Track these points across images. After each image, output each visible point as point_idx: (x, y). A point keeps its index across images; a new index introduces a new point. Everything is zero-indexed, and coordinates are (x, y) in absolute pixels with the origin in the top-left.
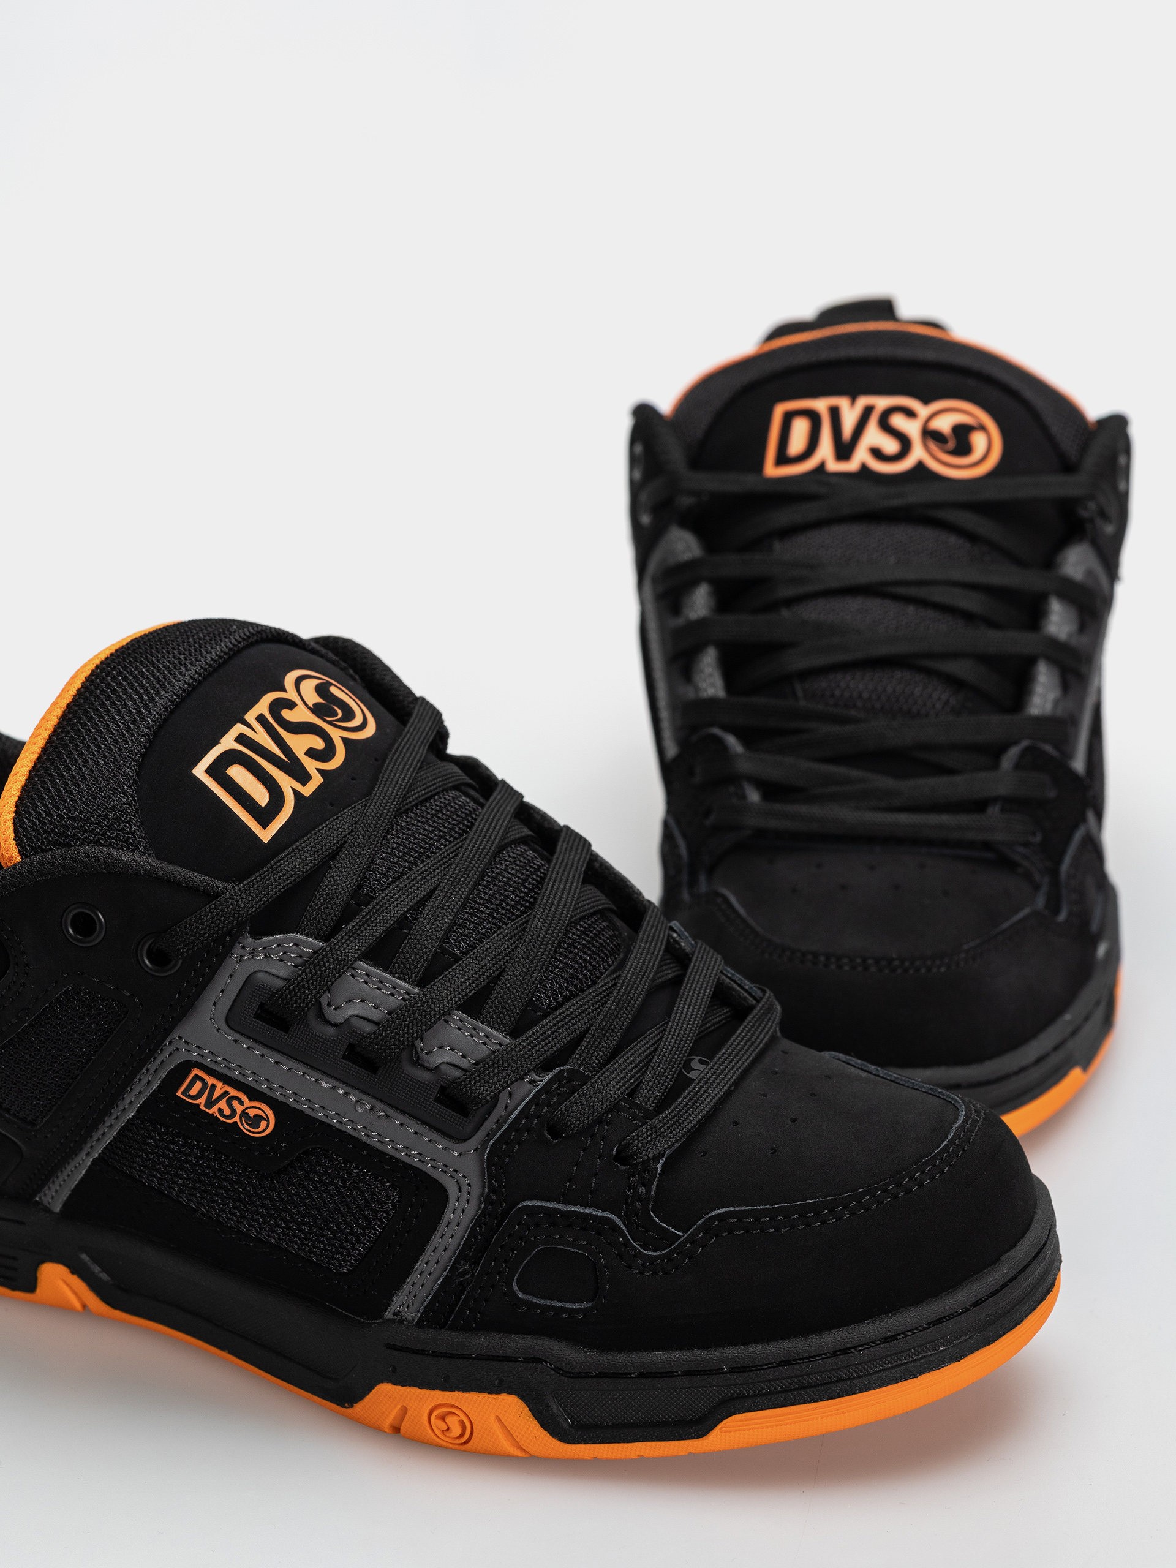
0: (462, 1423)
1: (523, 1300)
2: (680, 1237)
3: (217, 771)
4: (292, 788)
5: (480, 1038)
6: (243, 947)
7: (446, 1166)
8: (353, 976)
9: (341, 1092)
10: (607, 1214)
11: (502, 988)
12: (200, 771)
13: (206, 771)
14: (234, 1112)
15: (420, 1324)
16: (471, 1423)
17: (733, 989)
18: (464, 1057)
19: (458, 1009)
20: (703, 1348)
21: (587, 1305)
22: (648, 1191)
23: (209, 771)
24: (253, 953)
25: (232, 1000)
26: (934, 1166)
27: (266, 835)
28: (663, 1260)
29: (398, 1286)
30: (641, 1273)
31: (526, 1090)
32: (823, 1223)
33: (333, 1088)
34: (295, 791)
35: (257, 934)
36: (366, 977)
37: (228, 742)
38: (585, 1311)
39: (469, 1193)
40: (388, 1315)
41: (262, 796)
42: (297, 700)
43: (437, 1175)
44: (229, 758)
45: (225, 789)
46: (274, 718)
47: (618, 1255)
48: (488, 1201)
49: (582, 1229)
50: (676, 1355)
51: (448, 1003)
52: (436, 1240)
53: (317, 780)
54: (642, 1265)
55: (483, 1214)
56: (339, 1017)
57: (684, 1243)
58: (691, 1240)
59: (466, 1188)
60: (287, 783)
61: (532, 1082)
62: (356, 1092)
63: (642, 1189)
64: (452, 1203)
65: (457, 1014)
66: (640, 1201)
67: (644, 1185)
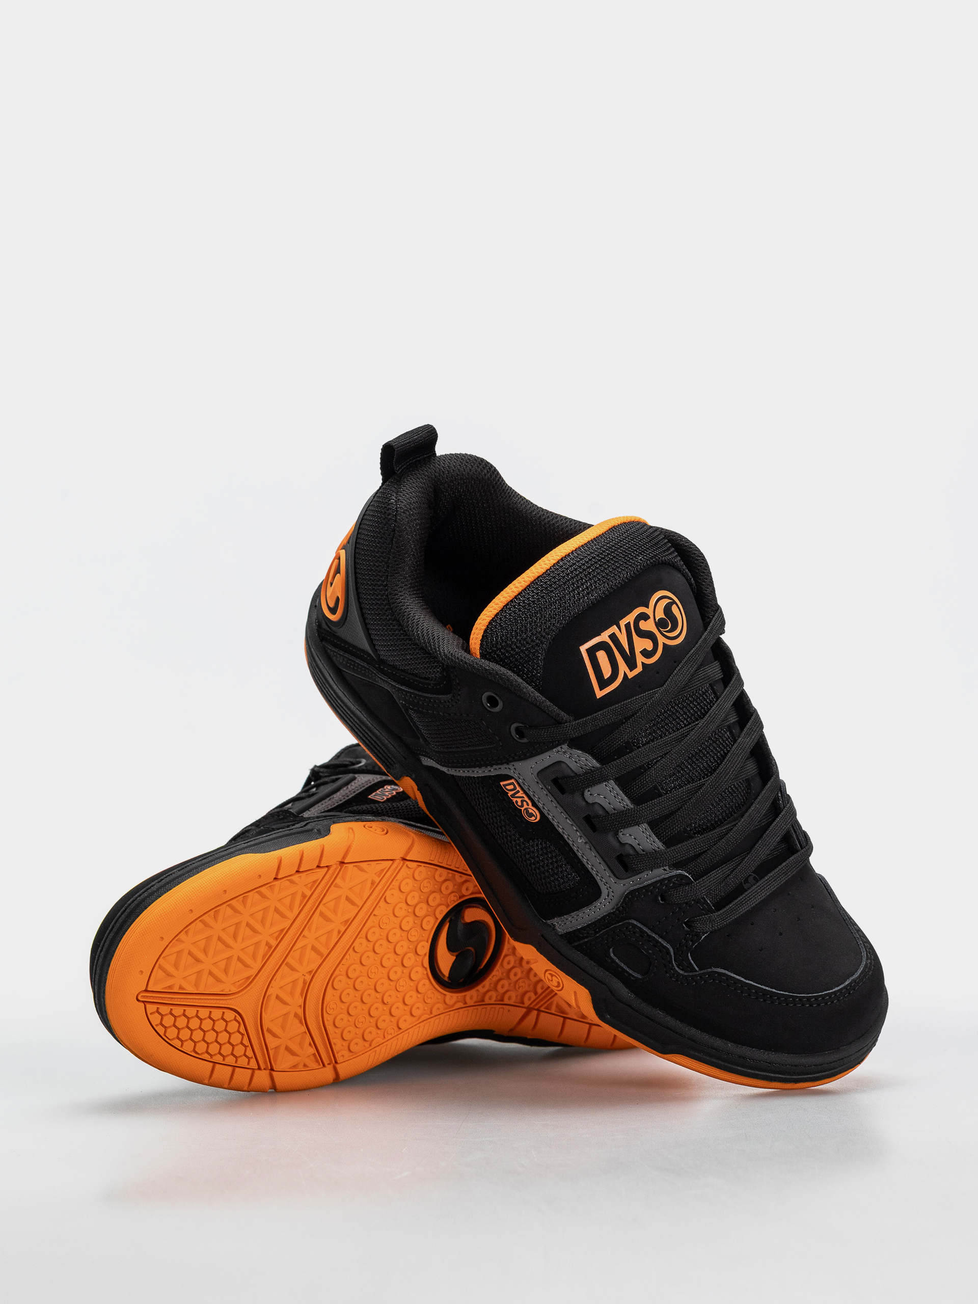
0: (559, 983)
1: (611, 956)
2: (696, 971)
3: (592, 652)
4: (624, 672)
5: (650, 840)
6: (561, 748)
7: (607, 883)
8: (606, 785)
9: (575, 828)
10: (668, 946)
11: (674, 818)
12: (583, 649)
13: (587, 650)
14: (522, 806)
15: (562, 936)
16: (563, 985)
17: (793, 837)
18: (639, 844)
19: (647, 823)
20: (682, 1021)
21: (640, 977)
22: (693, 945)
23: (588, 650)
24: (565, 753)
25: (545, 766)
26: (830, 997)
27: (599, 694)
28: (683, 977)
29: (560, 916)
30: (671, 978)
31: (660, 873)
32: (764, 1000)
33: (572, 825)
34: (625, 674)
35: (571, 746)
36: (612, 789)
37: (604, 637)
38: (637, 979)
39: (611, 900)
40: (549, 922)
41: (607, 672)
42: (652, 616)
43: (601, 884)
44: (602, 646)
45: (591, 663)
46: (634, 626)
47: (664, 965)
48: (618, 909)
49: (654, 945)
50: (668, 1018)
51: (644, 819)
52: (587, 910)
53: (639, 669)
54: (673, 974)
55: (613, 913)
56: (590, 800)
57: (696, 976)
58: (701, 976)
59: (610, 897)
60: (623, 667)
61: (664, 870)
62: (581, 832)
63: (691, 943)
64: (602, 899)
65: (645, 826)
66: (686, 947)
67: (692, 941)
